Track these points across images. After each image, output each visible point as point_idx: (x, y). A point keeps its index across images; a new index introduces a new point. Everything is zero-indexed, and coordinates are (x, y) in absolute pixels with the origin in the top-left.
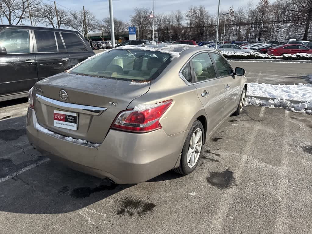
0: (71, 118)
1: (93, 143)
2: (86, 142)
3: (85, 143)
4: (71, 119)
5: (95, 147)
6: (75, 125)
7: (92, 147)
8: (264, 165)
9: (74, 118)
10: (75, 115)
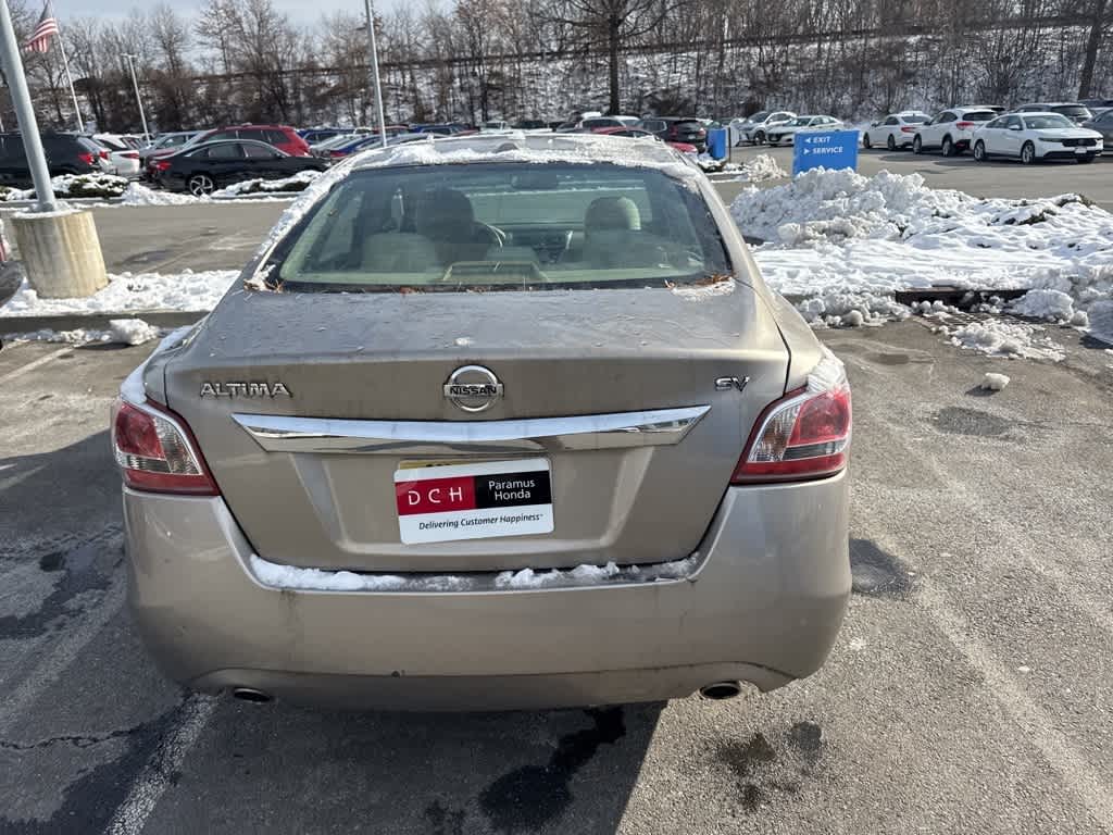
0: (510, 485)
1: (650, 565)
2: (618, 570)
3: (615, 577)
4: (517, 490)
5: (673, 577)
6: (545, 510)
7: (660, 582)
8: (913, 495)
9: (532, 483)
10: (540, 465)
